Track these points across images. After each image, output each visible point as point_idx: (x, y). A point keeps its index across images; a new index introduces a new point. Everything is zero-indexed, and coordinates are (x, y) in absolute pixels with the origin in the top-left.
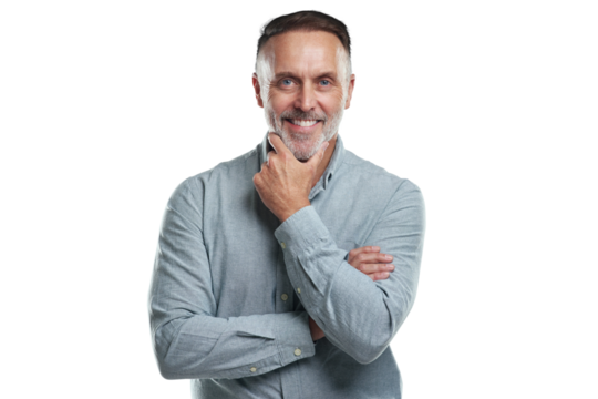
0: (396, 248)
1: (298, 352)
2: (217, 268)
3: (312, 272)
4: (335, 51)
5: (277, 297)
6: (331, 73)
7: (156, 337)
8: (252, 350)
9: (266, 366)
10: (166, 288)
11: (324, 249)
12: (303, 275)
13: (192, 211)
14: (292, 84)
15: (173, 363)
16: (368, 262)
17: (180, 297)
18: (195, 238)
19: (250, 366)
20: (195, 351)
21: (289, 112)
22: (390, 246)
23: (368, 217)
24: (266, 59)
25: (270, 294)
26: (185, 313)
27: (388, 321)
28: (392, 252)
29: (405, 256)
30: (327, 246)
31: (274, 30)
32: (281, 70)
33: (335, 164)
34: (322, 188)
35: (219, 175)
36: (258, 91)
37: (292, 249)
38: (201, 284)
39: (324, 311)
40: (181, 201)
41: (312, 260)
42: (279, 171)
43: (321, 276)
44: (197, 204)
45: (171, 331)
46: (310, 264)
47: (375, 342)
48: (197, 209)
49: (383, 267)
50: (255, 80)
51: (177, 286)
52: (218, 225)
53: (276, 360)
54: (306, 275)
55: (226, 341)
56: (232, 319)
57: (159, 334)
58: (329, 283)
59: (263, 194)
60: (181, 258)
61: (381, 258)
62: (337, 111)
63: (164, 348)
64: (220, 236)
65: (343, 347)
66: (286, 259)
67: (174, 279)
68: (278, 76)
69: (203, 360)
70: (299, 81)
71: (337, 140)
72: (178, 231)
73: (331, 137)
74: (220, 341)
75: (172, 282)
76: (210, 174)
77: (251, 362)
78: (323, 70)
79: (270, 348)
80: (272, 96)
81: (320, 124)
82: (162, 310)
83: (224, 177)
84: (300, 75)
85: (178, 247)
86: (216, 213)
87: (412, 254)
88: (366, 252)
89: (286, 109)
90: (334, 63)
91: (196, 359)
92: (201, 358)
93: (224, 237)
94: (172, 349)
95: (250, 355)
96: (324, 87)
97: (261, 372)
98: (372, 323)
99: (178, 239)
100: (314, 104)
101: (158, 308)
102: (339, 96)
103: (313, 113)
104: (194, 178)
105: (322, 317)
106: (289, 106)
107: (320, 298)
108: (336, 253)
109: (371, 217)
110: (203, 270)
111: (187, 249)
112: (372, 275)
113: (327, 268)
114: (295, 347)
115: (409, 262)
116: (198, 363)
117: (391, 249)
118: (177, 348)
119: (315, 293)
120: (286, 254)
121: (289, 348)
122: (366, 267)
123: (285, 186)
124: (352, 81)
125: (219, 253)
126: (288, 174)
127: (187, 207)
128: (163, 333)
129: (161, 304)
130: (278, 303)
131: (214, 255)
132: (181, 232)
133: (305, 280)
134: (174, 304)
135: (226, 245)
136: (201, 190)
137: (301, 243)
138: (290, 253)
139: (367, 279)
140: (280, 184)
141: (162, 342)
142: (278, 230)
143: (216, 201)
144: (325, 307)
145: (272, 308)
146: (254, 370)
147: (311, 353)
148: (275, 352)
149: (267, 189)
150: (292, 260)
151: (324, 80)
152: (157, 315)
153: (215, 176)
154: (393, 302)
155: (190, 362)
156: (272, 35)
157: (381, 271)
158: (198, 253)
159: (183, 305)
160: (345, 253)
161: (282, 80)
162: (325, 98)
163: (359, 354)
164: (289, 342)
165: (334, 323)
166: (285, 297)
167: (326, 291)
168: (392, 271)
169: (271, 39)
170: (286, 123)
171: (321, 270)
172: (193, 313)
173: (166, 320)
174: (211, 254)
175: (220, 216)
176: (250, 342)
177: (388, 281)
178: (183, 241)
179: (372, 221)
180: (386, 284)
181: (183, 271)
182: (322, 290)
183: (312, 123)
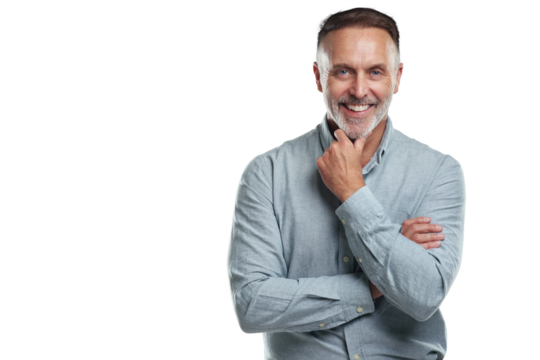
0: (443, 219)
1: (360, 310)
2: (286, 235)
3: (372, 244)
4: (385, 45)
5: (340, 260)
6: (382, 65)
7: (237, 298)
8: (321, 309)
9: (333, 322)
10: (243, 254)
11: (382, 225)
12: (363, 248)
13: (262, 186)
14: (347, 74)
15: (252, 320)
16: (421, 232)
17: (255, 262)
18: (267, 210)
19: (319, 322)
20: (271, 310)
21: (345, 98)
22: (438, 217)
23: (417, 190)
24: (325, 51)
25: (333, 257)
26: (261, 276)
27: (441, 285)
28: (440, 223)
29: (451, 225)
30: (383, 222)
31: (332, 26)
32: (338, 62)
33: (387, 141)
34: (376, 163)
35: (285, 154)
36: (318, 77)
37: (352, 225)
38: (273, 250)
39: (385, 279)
40: (252, 177)
41: (371, 235)
42: (339, 156)
43: (380, 249)
44: (267, 179)
45: (249, 293)
46: (370, 238)
47: (430, 303)
48: (267, 184)
49: (434, 236)
50: (316, 69)
51: (252, 253)
52: (286, 197)
53: (342, 317)
54: (366, 248)
55: (298, 302)
56: (301, 280)
57: (239, 295)
58: (388, 255)
59: (324, 176)
60: (255, 228)
61: (433, 228)
62: (388, 97)
63: (244, 308)
64: (288, 208)
65: (402, 308)
66: (347, 233)
67: (250, 246)
68: (335, 66)
69: (278, 318)
70: (353, 71)
71: (387, 121)
72: (251, 204)
73: (382, 117)
74: (293, 303)
75: (248, 249)
76: (277, 152)
77: (320, 319)
78: (375, 62)
79: (336, 307)
80: (330, 84)
81: (373, 108)
82: (241, 274)
83: (289, 155)
84: (355, 66)
85: (252, 218)
86: (284, 187)
87: (457, 223)
88: (419, 223)
89: (342, 95)
90: (385, 56)
91: (272, 317)
92: (276, 316)
93: (292, 208)
94: (251, 308)
95: (319, 314)
96: (375, 76)
97: (328, 327)
98: (427, 287)
99: (252, 211)
100: (366, 92)
101: (237, 272)
102: (389, 84)
103: (367, 99)
104: (263, 156)
105: (382, 283)
106: (345, 92)
107: (380, 268)
108: (392, 228)
109: (420, 190)
110: (275, 238)
111: (260, 219)
112: (426, 245)
113: (385, 242)
114: (357, 306)
115: (455, 230)
116: (274, 321)
117: (440, 220)
118: (256, 307)
119: (375, 263)
120: (347, 230)
121: (352, 308)
122: (420, 237)
123: (344, 170)
124: (400, 69)
125: (288, 223)
126: (347, 159)
127: (259, 183)
128: (242, 294)
129: (240, 269)
130: (341, 264)
131: (283, 224)
132: (254, 205)
133: (366, 252)
134: (250, 268)
135: (293, 215)
136: (270, 167)
137: (360, 220)
138: (350, 228)
139: (419, 248)
140: (340, 167)
141: (242, 302)
142: (339, 209)
143: (284, 177)
144: (385, 275)
145: (335, 269)
146: (322, 325)
147: (371, 310)
148: (341, 311)
149: (328, 172)
150: (353, 235)
151: (375, 70)
152: (236, 279)
153: (281, 154)
154: (444, 268)
155: (267, 319)
156: (331, 30)
157: (433, 241)
158: (270, 223)
159: (258, 269)
160: (398, 226)
161: (338, 70)
162: (377, 85)
163: (417, 314)
164: (352, 302)
165: (394, 289)
166: (346, 259)
167: (386, 262)
168: (442, 240)
169: (330, 34)
170: (343, 108)
171: (380, 243)
172: (268, 275)
173: (245, 283)
174: (281, 223)
175: (287, 189)
176: (318, 303)
177: (439, 249)
178: (256, 213)
179: (421, 193)
180: (437, 252)
181: (257, 240)
182: (381, 261)
183: (365, 107)
